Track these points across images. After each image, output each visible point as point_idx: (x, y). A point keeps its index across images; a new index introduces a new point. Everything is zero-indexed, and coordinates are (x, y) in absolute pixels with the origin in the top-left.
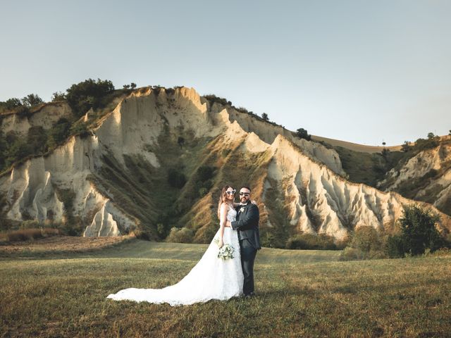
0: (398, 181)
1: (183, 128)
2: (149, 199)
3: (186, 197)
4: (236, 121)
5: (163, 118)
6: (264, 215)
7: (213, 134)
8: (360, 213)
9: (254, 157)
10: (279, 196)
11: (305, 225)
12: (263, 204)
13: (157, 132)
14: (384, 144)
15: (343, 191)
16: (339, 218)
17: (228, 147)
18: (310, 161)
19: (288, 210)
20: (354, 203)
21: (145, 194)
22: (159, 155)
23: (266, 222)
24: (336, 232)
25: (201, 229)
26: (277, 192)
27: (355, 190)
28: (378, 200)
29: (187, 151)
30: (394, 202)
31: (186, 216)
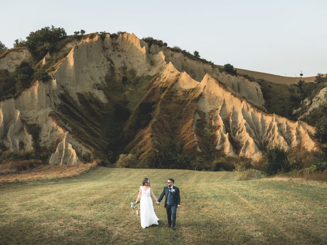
0: (311, 109)
1: (126, 69)
2: (100, 130)
3: (130, 128)
4: (170, 63)
5: (109, 60)
6: (195, 142)
7: (152, 73)
8: (273, 138)
9: (186, 93)
10: (208, 125)
11: (228, 149)
12: (193, 133)
13: (104, 72)
14: (301, 75)
15: (260, 121)
16: (256, 143)
17: (164, 84)
18: (233, 96)
19: (214, 137)
20: (269, 131)
21: (96, 126)
22: (107, 92)
23: (196, 147)
24: (253, 155)
25: (143, 154)
26: (206, 123)
27: (268, 119)
28: (288, 128)
29: (130, 88)
30: (301, 129)
31: (131, 144)
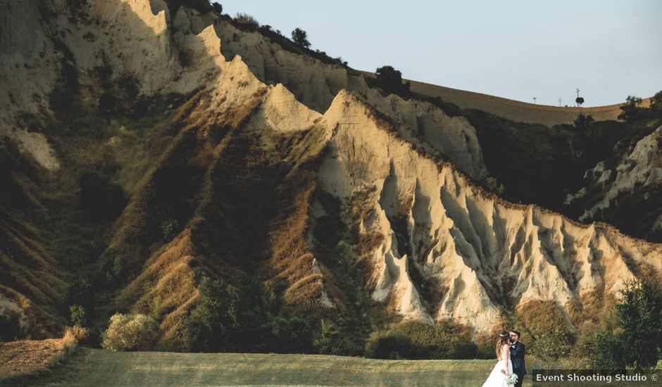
0: (613, 193)
1: (111, 73)
2: (40, 247)
3: (127, 241)
4: (238, 58)
5: (60, 46)
6: (314, 280)
7: (184, 87)
8: (529, 271)
9: (285, 142)
10: (347, 234)
11: (406, 301)
12: (309, 255)
13: (46, 82)
14: (580, 100)
15: (491, 222)
16: (483, 283)
17: (221, 119)
18: (415, 154)
19: (366, 268)
20: (516, 249)
21: (31, 235)
22: (57, 139)
23: (319, 296)
24: (475, 316)
25: (173, 314)
26: (342, 227)
27: (514, 218)
28: (569, 242)
29: (122, 128)
30: (604, 245)
31: (132, 285)
